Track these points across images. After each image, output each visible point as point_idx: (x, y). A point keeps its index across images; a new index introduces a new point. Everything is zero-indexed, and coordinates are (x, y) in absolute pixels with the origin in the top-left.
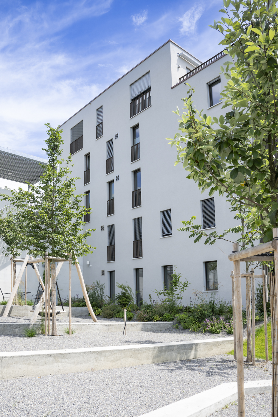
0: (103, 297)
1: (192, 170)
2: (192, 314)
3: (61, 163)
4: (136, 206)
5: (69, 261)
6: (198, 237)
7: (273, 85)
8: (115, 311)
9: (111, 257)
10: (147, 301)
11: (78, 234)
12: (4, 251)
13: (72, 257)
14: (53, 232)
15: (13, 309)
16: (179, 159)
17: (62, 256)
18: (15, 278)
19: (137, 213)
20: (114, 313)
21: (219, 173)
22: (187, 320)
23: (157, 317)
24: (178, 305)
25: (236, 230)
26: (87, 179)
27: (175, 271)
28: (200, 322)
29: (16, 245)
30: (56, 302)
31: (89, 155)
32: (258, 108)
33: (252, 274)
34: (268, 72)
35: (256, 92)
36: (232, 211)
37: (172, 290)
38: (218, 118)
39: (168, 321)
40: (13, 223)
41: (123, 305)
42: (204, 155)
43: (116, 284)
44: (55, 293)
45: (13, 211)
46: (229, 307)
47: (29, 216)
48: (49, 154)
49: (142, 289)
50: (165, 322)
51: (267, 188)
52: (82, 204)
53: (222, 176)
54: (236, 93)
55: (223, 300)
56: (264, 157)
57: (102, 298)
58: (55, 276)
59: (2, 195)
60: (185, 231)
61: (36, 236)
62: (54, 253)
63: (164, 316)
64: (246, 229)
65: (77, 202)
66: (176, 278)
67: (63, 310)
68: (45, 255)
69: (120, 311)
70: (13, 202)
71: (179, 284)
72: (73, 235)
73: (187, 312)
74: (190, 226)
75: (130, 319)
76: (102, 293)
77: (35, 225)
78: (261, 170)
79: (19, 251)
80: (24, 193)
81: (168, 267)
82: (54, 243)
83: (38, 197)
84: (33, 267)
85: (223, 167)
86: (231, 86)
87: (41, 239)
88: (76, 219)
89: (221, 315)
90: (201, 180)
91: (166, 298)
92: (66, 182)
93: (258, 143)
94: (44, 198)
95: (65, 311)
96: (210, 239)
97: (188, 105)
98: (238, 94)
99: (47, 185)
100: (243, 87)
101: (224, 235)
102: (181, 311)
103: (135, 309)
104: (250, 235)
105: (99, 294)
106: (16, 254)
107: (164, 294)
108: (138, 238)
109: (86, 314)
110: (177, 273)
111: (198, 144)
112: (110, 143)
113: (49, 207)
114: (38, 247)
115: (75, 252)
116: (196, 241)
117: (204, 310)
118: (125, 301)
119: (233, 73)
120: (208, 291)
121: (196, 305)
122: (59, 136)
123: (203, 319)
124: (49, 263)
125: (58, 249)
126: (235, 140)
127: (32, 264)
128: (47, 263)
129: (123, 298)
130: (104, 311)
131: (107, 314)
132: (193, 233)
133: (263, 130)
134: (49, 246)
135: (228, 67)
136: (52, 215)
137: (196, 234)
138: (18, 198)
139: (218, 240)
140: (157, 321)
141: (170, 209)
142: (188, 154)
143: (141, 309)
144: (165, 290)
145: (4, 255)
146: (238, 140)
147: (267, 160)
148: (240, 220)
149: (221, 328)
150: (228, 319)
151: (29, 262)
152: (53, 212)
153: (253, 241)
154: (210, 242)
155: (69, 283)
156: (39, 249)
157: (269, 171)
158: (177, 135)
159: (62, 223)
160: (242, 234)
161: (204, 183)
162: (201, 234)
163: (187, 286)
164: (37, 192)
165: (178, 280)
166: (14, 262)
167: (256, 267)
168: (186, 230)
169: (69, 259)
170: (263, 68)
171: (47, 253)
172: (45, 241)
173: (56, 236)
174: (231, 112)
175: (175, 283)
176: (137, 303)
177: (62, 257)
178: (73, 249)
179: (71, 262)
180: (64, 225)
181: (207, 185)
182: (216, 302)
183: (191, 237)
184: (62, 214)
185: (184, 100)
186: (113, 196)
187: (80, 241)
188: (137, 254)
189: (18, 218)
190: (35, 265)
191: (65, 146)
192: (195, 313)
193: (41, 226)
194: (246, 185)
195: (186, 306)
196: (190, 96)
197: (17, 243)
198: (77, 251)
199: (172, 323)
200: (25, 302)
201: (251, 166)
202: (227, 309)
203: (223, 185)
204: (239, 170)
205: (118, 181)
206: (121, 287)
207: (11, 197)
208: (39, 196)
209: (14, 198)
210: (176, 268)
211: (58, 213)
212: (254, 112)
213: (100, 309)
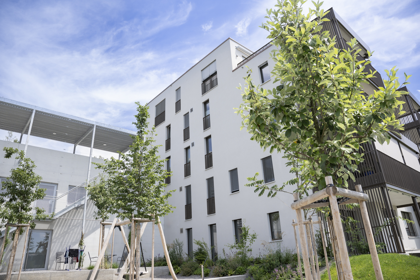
0: (182, 255)
1: (254, 133)
2: (262, 265)
3: (147, 134)
4: (208, 168)
5: (152, 221)
6: (262, 191)
7: (309, 64)
8: (193, 269)
9: (188, 215)
10: (221, 256)
11: (161, 196)
12: (95, 215)
13: (155, 217)
14: (139, 195)
15: (99, 274)
16: (243, 125)
17: (146, 217)
18: (103, 241)
19: (210, 173)
20: (192, 270)
21: (276, 134)
22: (258, 271)
23: (231, 271)
24: (249, 257)
25: (292, 182)
26: (168, 147)
27: (244, 224)
28: (270, 272)
29: (106, 209)
30: (139, 263)
31: (169, 127)
32: (301, 81)
33: (310, 221)
34: (304, 55)
35: (298, 69)
36: (287, 166)
37: (242, 242)
38: (272, 91)
39: (241, 275)
40: (105, 188)
41: (200, 261)
42: (263, 119)
43: (193, 241)
44: (139, 254)
45: (105, 177)
46: (293, 255)
47: (119, 182)
48: (137, 127)
49: (217, 244)
50: (239, 276)
51: (315, 143)
52: (164, 168)
53: (279, 136)
54: (283, 71)
55: (288, 249)
56: (310, 119)
57: (181, 256)
58: (140, 236)
59: (97, 164)
60: (250, 186)
61: (124, 199)
62: (140, 214)
63: (237, 269)
64: (300, 180)
65: (160, 167)
66: (245, 231)
67: (146, 271)
68: (131, 217)
69: (197, 268)
70: (106, 169)
71: (248, 236)
72: (157, 196)
73: (257, 264)
74: (254, 181)
75: (207, 275)
76: (181, 251)
77: (124, 189)
78: (309, 129)
79: (109, 215)
80: (115, 161)
81: (238, 221)
82: (140, 204)
83: (127, 164)
84: (120, 230)
85: (278, 129)
86: (279, 66)
87: (128, 202)
88: (159, 181)
89: (288, 263)
90: (262, 140)
91: (238, 251)
92: (151, 150)
93: (304, 108)
94: (132, 165)
95: (147, 272)
96: (272, 192)
97: (248, 81)
98: (284, 72)
99: (135, 153)
100: (288, 66)
101: (283, 187)
102: (252, 263)
103: (210, 264)
104: (304, 186)
105: (178, 252)
106: (105, 218)
107: (236, 247)
108: (211, 196)
109: (167, 273)
110: (246, 226)
111: (258, 111)
112: (186, 116)
113: (136, 173)
114: (126, 209)
115: (158, 213)
116: (260, 195)
117: (272, 260)
118: (202, 257)
119: (279, 57)
120: (274, 241)
121: (264, 256)
122: (146, 112)
123: (273, 269)
124: (135, 224)
125: (143, 211)
126: (286, 106)
127: (119, 227)
128: (133, 224)
129: (200, 254)
130: (183, 269)
131: (186, 272)
132: (257, 187)
133: (306, 97)
134: (135, 208)
135: (275, 53)
136: (139, 179)
137: (260, 189)
138: (111, 166)
139: (279, 193)
140: (231, 275)
141: (237, 168)
142: (251, 120)
143: (216, 264)
144: (237, 243)
145: (95, 219)
146: (289, 106)
147: (311, 120)
148: (295, 173)
149: (289, 277)
150: (294, 267)
151: (117, 225)
152: (140, 177)
153: (307, 191)
154: (272, 195)
155: (152, 243)
156: (127, 211)
157: (315, 129)
158: (241, 105)
159: (147, 186)
160: (298, 185)
161: (265, 143)
162: (264, 188)
163: (255, 238)
164: (127, 160)
165: (247, 232)
166: (104, 225)
167: (313, 214)
168: (252, 186)
169: (152, 219)
170: (301, 52)
171: (133, 215)
172: (132, 203)
173: (142, 198)
174: (280, 86)
175: (245, 235)
176: (212, 258)
177: (146, 218)
178: (156, 210)
179: (154, 222)
180: (149, 188)
181: (268, 144)
182: (282, 251)
183: (256, 191)
184: (147, 178)
185: (245, 79)
186: (189, 160)
187: (162, 201)
188: (211, 211)
189: (109, 184)
190: (122, 227)
191: (151, 120)
192: (265, 264)
193: (129, 190)
194: (299, 142)
195: (256, 258)
196: (249, 75)
197: (107, 207)
198: (159, 211)
199: (245, 276)
200: (111, 265)
201: (301, 126)
202: (293, 257)
203: (280, 144)
204: (292, 130)
205: (193, 147)
206: (198, 243)
207: (104, 165)
208: (128, 163)
209: (107, 166)
210: (245, 221)
211: (144, 177)
212: (298, 84)
213: (179, 268)
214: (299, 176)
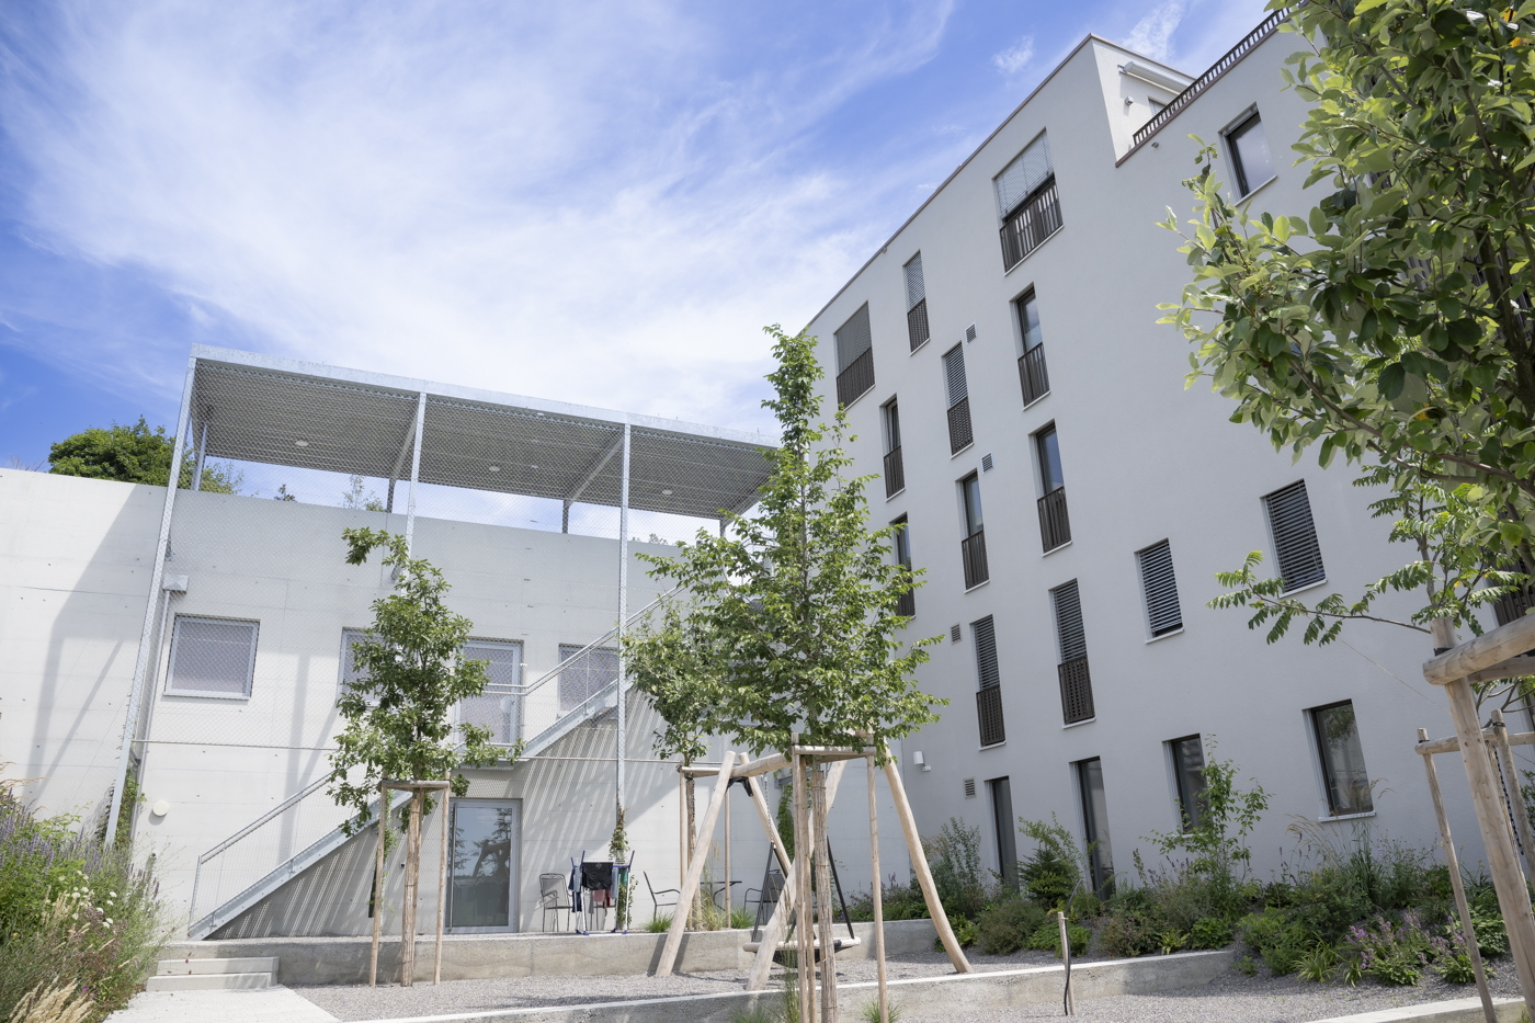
0: (978, 876)
1: (1245, 394)
2: (1295, 912)
3: (820, 438)
4: (1054, 545)
5: (866, 756)
6: (1279, 621)
7: (1466, 88)
8: (1022, 926)
9: (992, 728)
10: (1127, 878)
11: (890, 661)
12: (658, 744)
13: (876, 740)
14: (809, 662)
15: (689, 946)
16: (1197, 366)
17: (842, 740)
18: (691, 832)
19: (1061, 567)
20: (1019, 932)
21: (1334, 389)
22: (1284, 936)
23: (1173, 935)
24: (1239, 880)
25: (1407, 580)
26: (895, 481)
27: (1212, 755)
28: (1331, 941)
29: (694, 720)
30: (829, 910)
31: (893, 405)
32: (1429, 166)
33: (1497, 732)
34: (1441, 52)
35: (1412, 117)
36: (1378, 514)
37: (1208, 825)
38: (1306, 219)
39: (1214, 948)
40: (682, 647)
41: (1049, 898)
42: (1283, 337)
43: (1017, 825)
44: (824, 875)
45: (680, 608)
46: (1428, 874)
47: (732, 619)
48: (782, 417)
49: (1107, 834)
50: (1205, 953)
51: (1513, 412)
52: (889, 559)
53: (1347, 399)
54: (1343, 134)
55: (1403, 847)
56: (1482, 313)
57: (973, 880)
58: (825, 811)
59: (653, 560)
60: (1232, 605)
61: (754, 678)
62: (819, 733)
63: (1197, 927)
64: (1438, 570)
65: (877, 554)
66: (1218, 781)
67: (853, 937)
68: (789, 744)
69: (1040, 923)
70: (687, 577)
71: (1233, 801)
72: (874, 665)
73: (1276, 906)
74: (1247, 586)
75: (1078, 951)
76: (972, 863)
77: (754, 645)
78: (1480, 356)
79: (704, 739)
80: (715, 545)
81: (1185, 743)
82: (815, 697)
83: (757, 555)
84: (749, 791)
85: (1343, 369)
86: (1327, 116)
87: (773, 690)
88: (877, 609)
89: (1406, 906)
90: (1280, 421)
91: (1194, 857)
92: (838, 496)
93: (1450, 272)
94: (776, 555)
95: (857, 940)
96: (1322, 625)
97: (1209, 194)
98: (1350, 138)
99: (782, 512)
100: (1370, 112)
101: (1365, 601)
102: (1254, 903)
103: (1090, 910)
104: (1459, 589)
105: (964, 865)
106: (693, 751)
107: (1186, 844)
108: (1074, 653)
109: (928, 943)
110: (1220, 762)
111: (1258, 308)
112: (954, 357)
113: (794, 583)
114: (767, 717)
115: (884, 724)
116: (1273, 637)
117: (1338, 891)
118: (1055, 884)
119: (1332, 78)
120: (1341, 817)
121: (1303, 875)
122: (808, 358)
123: (1342, 928)
124: (803, 769)
125: (828, 719)
126: (1373, 274)
127: (744, 780)
128: (799, 768)
129: (1045, 872)
130: (985, 928)
131: (998, 939)
132: (1259, 609)
133: (1461, 226)
134: (800, 711)
135: (1303, 67)
136: (805, 606)
137: (1269, 614)
138: (701, 564)
139: (1348, 624)
140: (1174, 950)
141: (1167, 540)
142: (1227, 342)
143: (1112, 909)
144: (1186, 830)
145: (658, 757)
146: (1383, 273)
147: (1489, 320)
148: (1414, 544)
149: (1417, 962)
150: (1436, 922)
151: (736, 774)
152: (807, 597)
153: (1473, 611)
154: (1321, 634)
155: (872, 835)
156: (771, 724)
157: (1505, 353)
158: (1187, 290)
159: (835, 630)
160: (1430, 590)
161: (1291, 428)
162: (1287, 608)
163: (1260, 806)
164: (755, 538)
165: (1228, 785)
166: (690, 777)
167: (1508, 703)
168: (1236, 603)
169: (865, 748)
170: (1424, 44)
171: (795, 737)
172: (788, 695)
173: (822, 673)
174: (1336, 195)
175: (1217, 798)
176: (1094, 888)
177: (842, 745)
178: (875, 714)
179: (872, 759)
180: (842, 634)
181: (1307, 434)
182: (1376, 855)
183: (1255, 624)
184: (835, 601)
185: (1191, 185)
186: (978, 523)
187: (897, 682)
188: (1076, 710)
189: (697, 631)
190: (754, 781)
191: (824, 388)
192: (1308, 909)
193: (772, 646)
194: (1437, 414)
195: (1271, 884)
196: (1206, 171)
197: (697, 713)
198: (888, 718)
199: (1229, 956)
200: (727, 917)
201: (1443, 346)
202: (1426, 880)
203: (1360, 426)
204: (1405, 368)
205: (990, 472)
206: (1036, 832)
207: (681, 562)
208: (762, 549)
209: (687, 565)
210: (1214, 744)
211: (823, 596)
212: (1420, 178)
213: (970, 924)
214: (1431, 553)
